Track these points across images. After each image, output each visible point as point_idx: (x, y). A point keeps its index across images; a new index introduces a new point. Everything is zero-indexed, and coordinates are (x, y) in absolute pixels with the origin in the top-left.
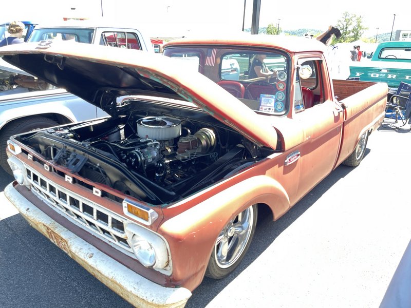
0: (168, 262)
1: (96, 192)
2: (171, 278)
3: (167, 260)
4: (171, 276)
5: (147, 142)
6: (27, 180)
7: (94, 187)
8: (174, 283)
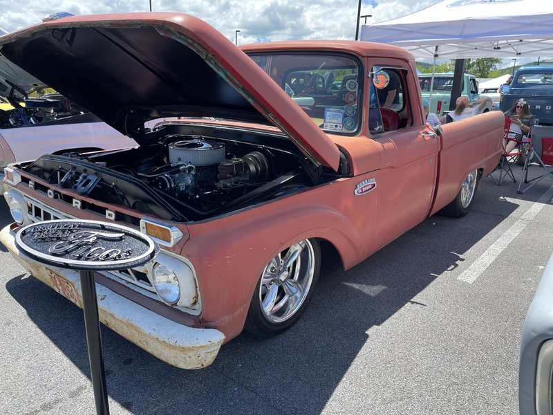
0: (196, 297)
1: (109, 215)
2: (201, 317)
3: (194, 295)
4: (200, 315)
5: (179, 166)
6: (28, 218)
7: (107, 209)
8: (205, 324)
